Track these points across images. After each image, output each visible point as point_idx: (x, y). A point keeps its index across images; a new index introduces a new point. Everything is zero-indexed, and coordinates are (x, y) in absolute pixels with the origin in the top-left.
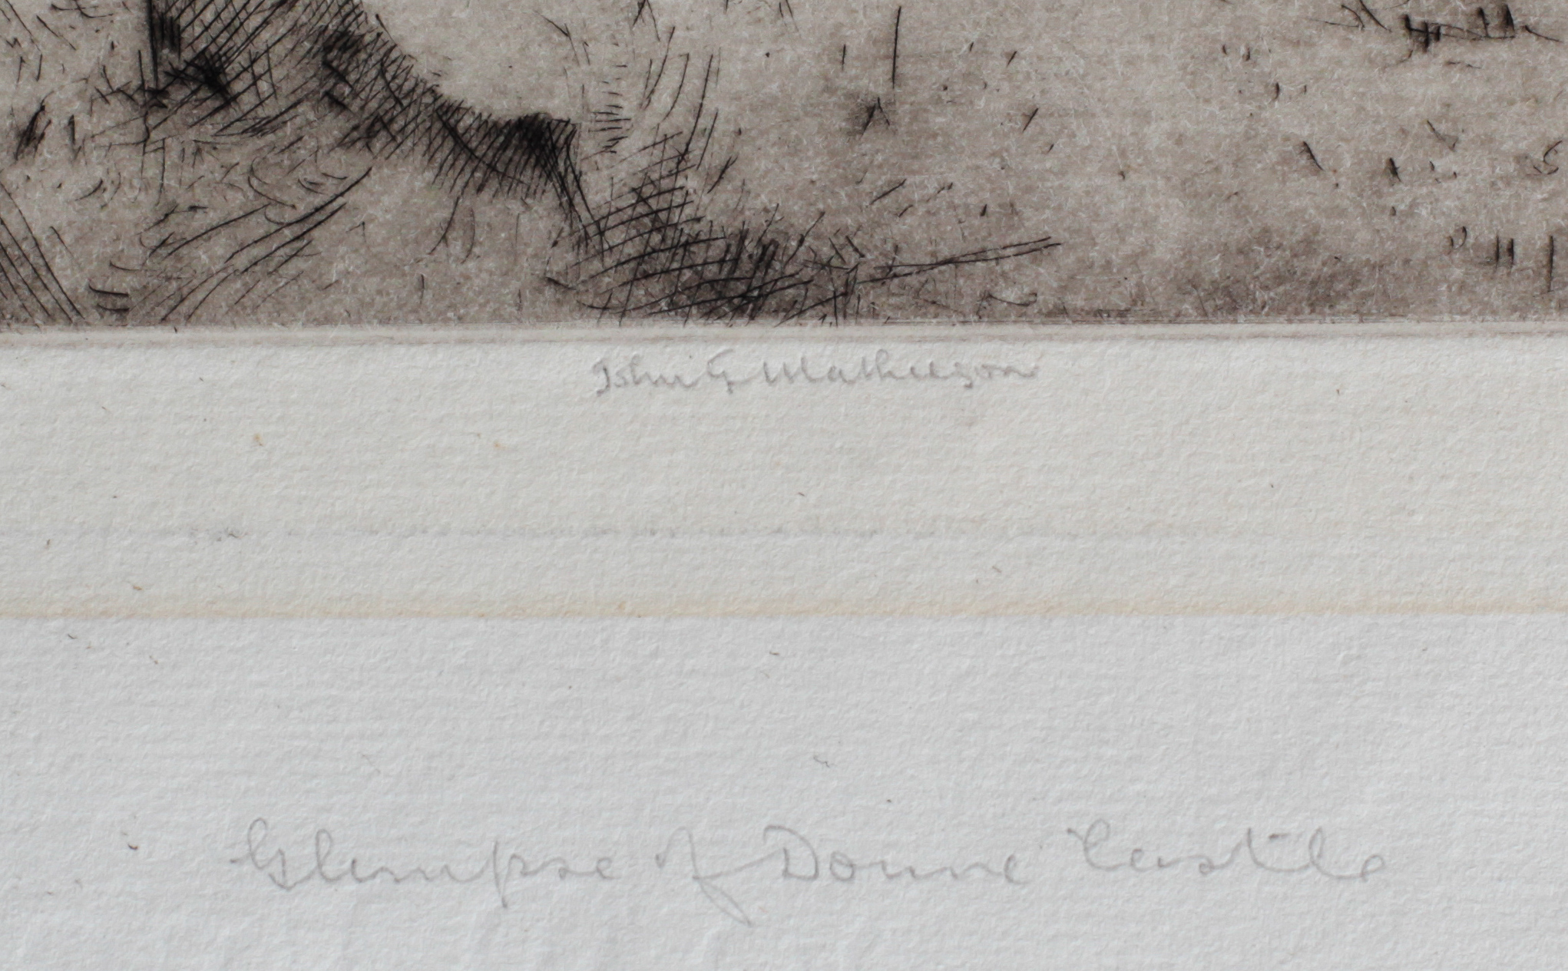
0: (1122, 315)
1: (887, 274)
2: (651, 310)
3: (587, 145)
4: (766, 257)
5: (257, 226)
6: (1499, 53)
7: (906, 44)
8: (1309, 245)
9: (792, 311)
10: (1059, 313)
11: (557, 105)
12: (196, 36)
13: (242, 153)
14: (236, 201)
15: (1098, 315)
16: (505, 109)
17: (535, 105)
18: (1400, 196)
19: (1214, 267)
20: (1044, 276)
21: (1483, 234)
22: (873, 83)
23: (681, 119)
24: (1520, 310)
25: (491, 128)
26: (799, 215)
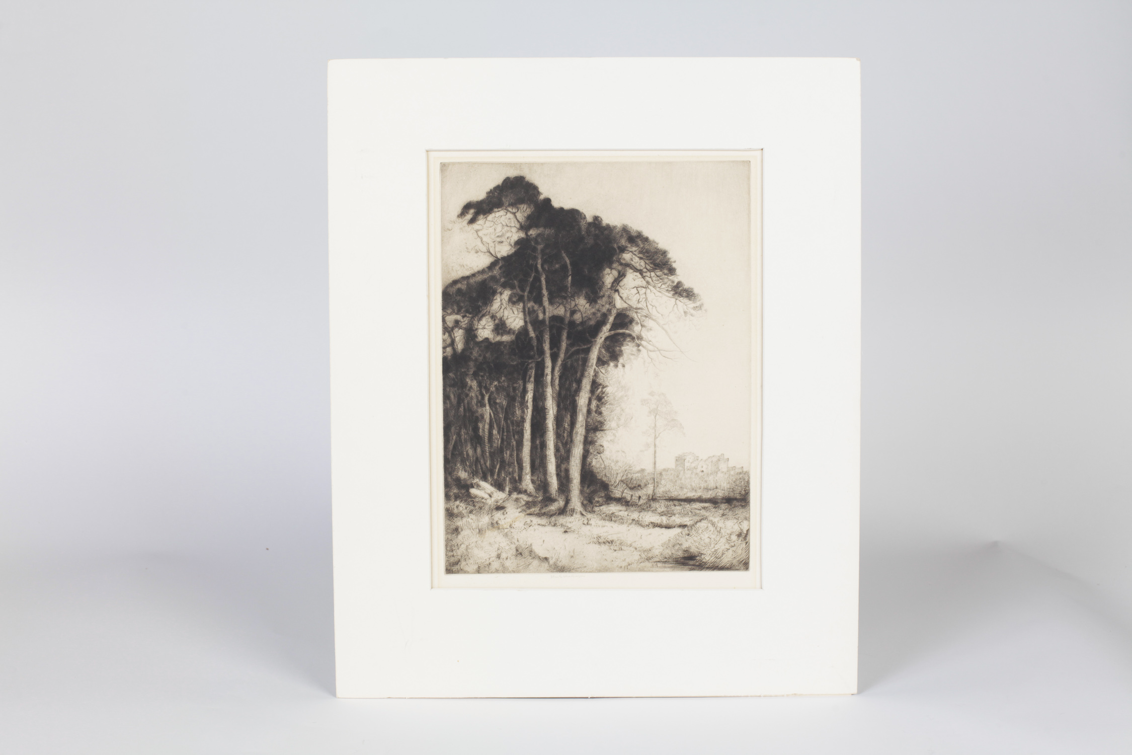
0: (591, 572)
1: (573, 569)
2: (555, 572)
3: (550, 559)
4: (564, 568)
5: (525, 565)
6: (621, 552)
7: (575, 551)
8: (606, 567)
9: (566, 572)
10: (587, 572)
11: (547, 556)
12: (520, 551)
13: (523, 560)
14: (523, 563)
15: (590, 572)
16: (544, 556)
17: (546, 556)
18: (613, 563)
19: (599, 568)
20: (585, 569)
21: (620, 565)
22: (572, 554)
23: (557, 557)
24: (622, 571)
25: (543, 558)
26: (567, 565)
